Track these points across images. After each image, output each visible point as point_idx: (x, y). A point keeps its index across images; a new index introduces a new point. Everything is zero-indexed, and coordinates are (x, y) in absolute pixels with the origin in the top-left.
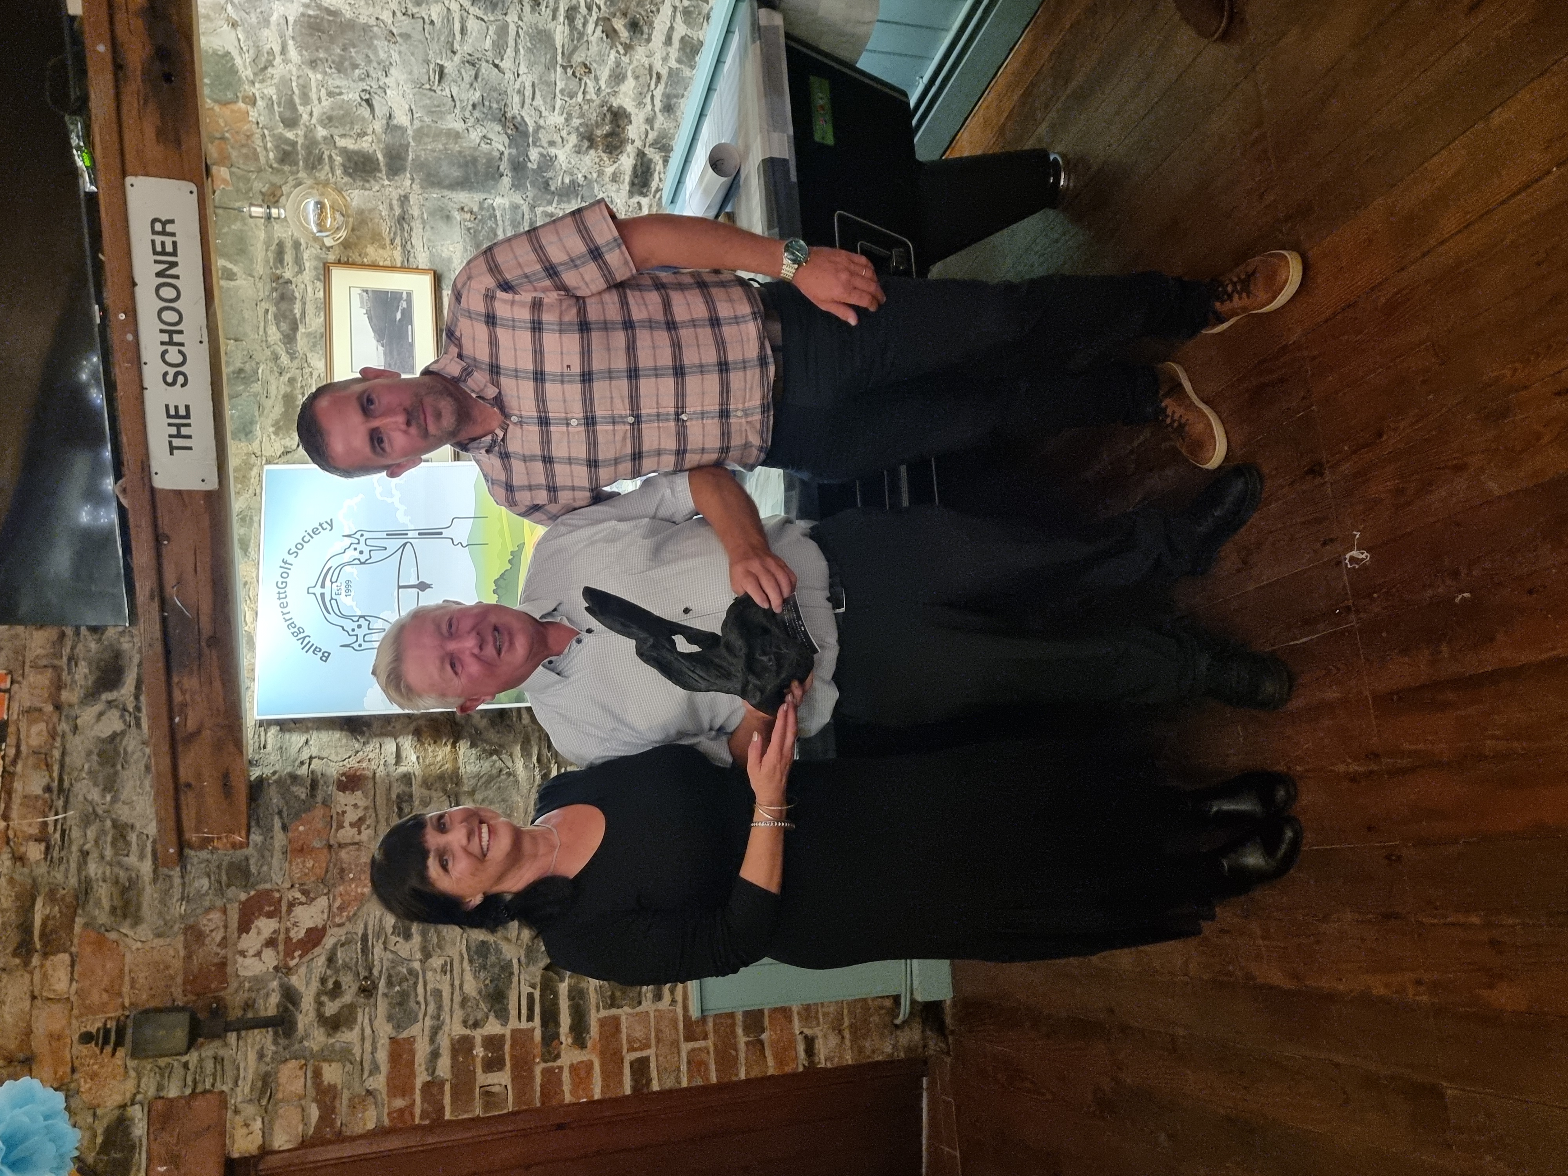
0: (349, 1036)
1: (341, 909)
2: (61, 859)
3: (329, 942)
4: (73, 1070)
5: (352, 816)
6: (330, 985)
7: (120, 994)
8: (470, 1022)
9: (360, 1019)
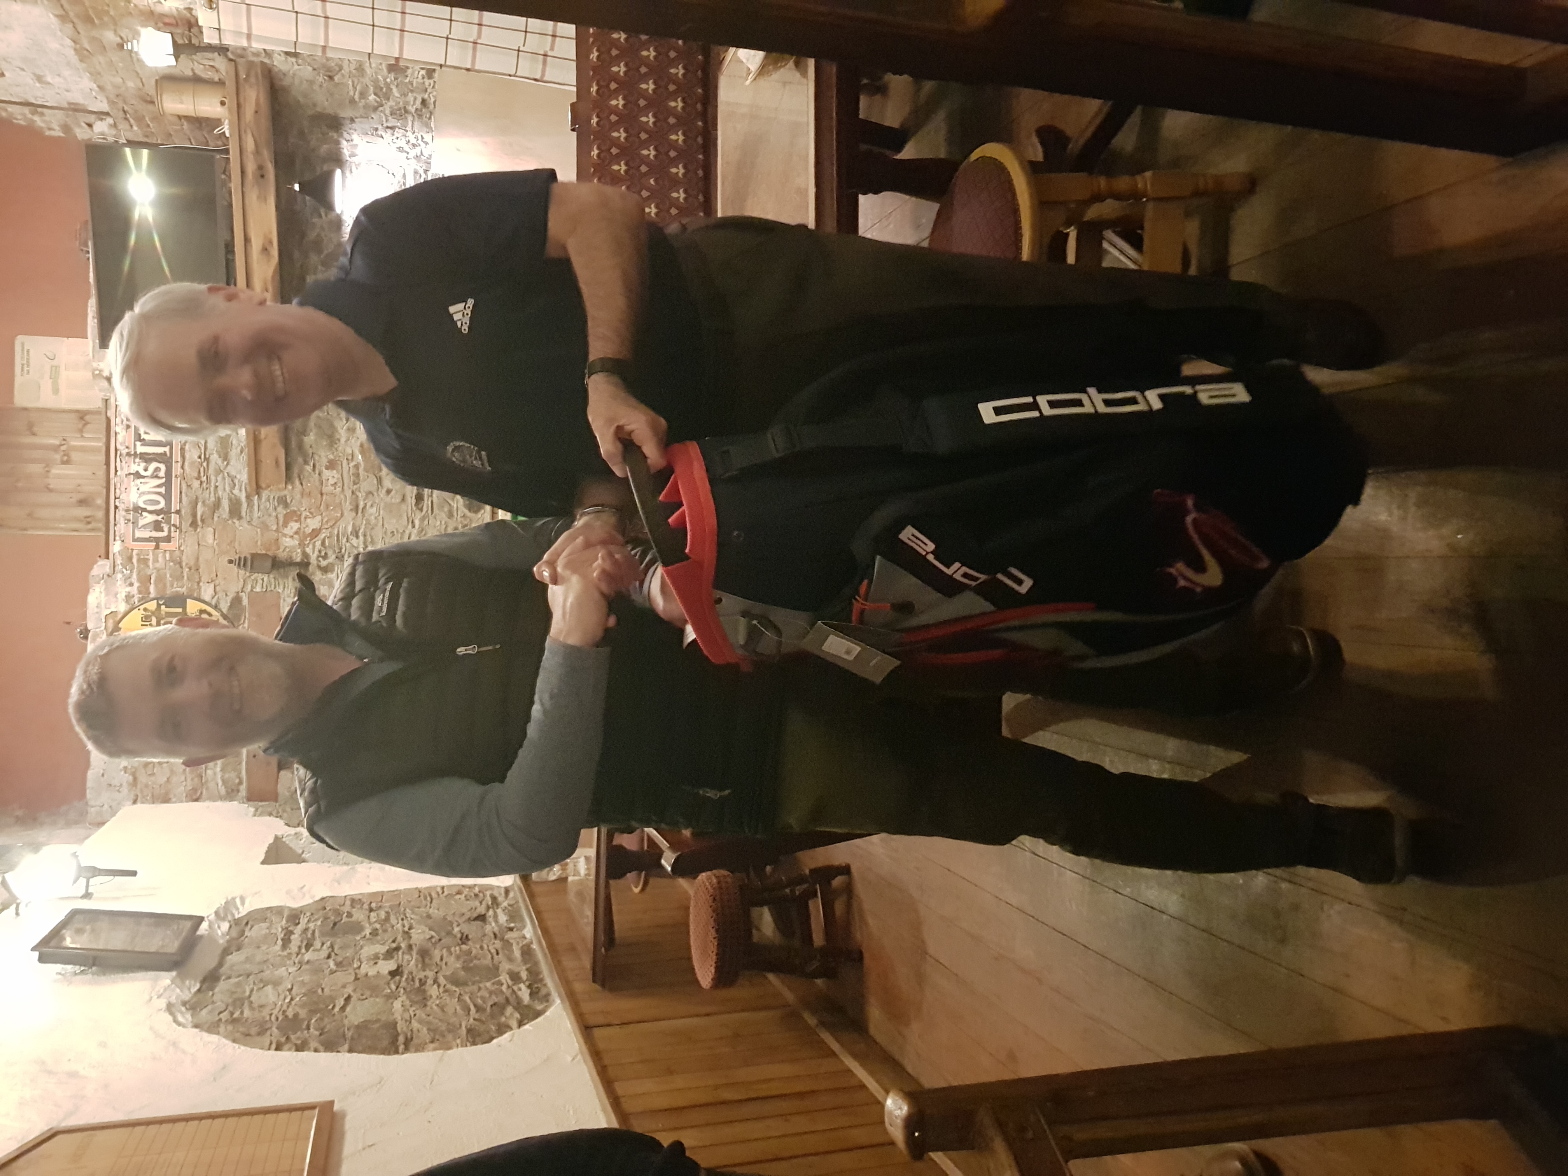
1: (327, 522)
2: (207, 489)
3: (322, 536)
4: (217, 576)
5: (331, 481)
6: (323, 554)
9: (336, 568)
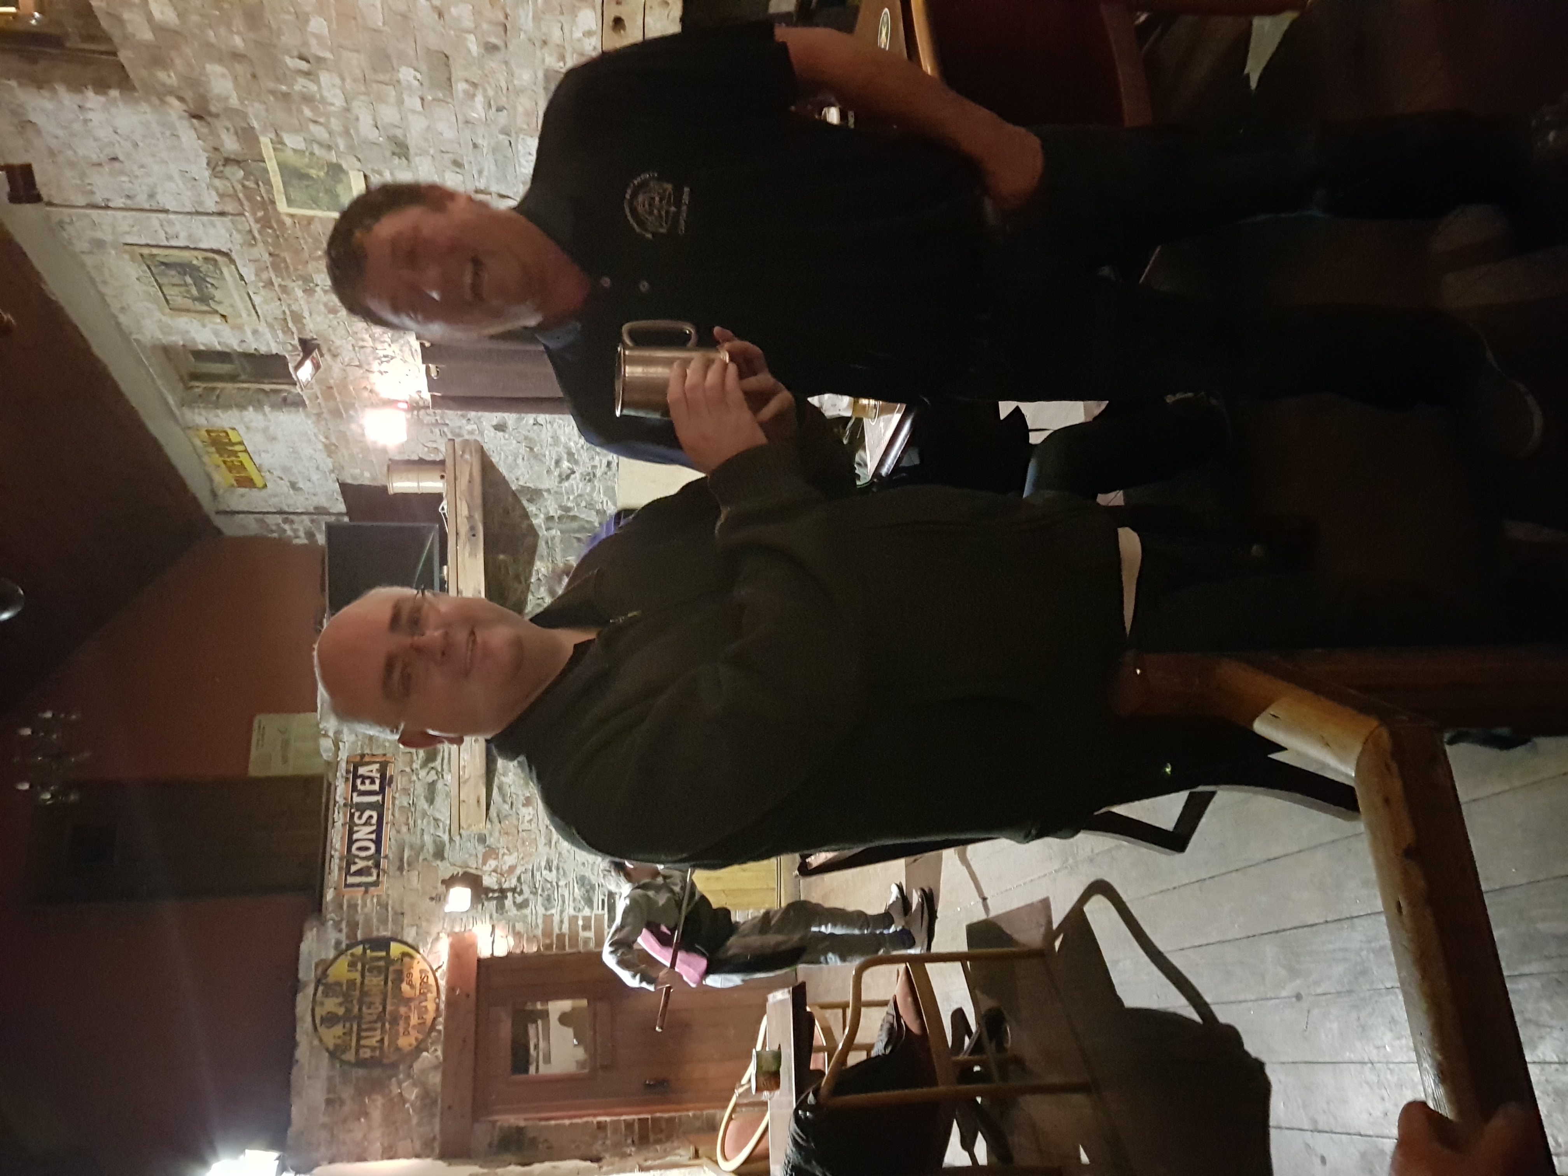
0: (527, 911)
1: (523, 858)
2: (414, 833)
4: (420, 918)
5: (527, 818)
6: (519, 889)
7: (436, 888)
8: (577, 910)
9: (530, 904)
